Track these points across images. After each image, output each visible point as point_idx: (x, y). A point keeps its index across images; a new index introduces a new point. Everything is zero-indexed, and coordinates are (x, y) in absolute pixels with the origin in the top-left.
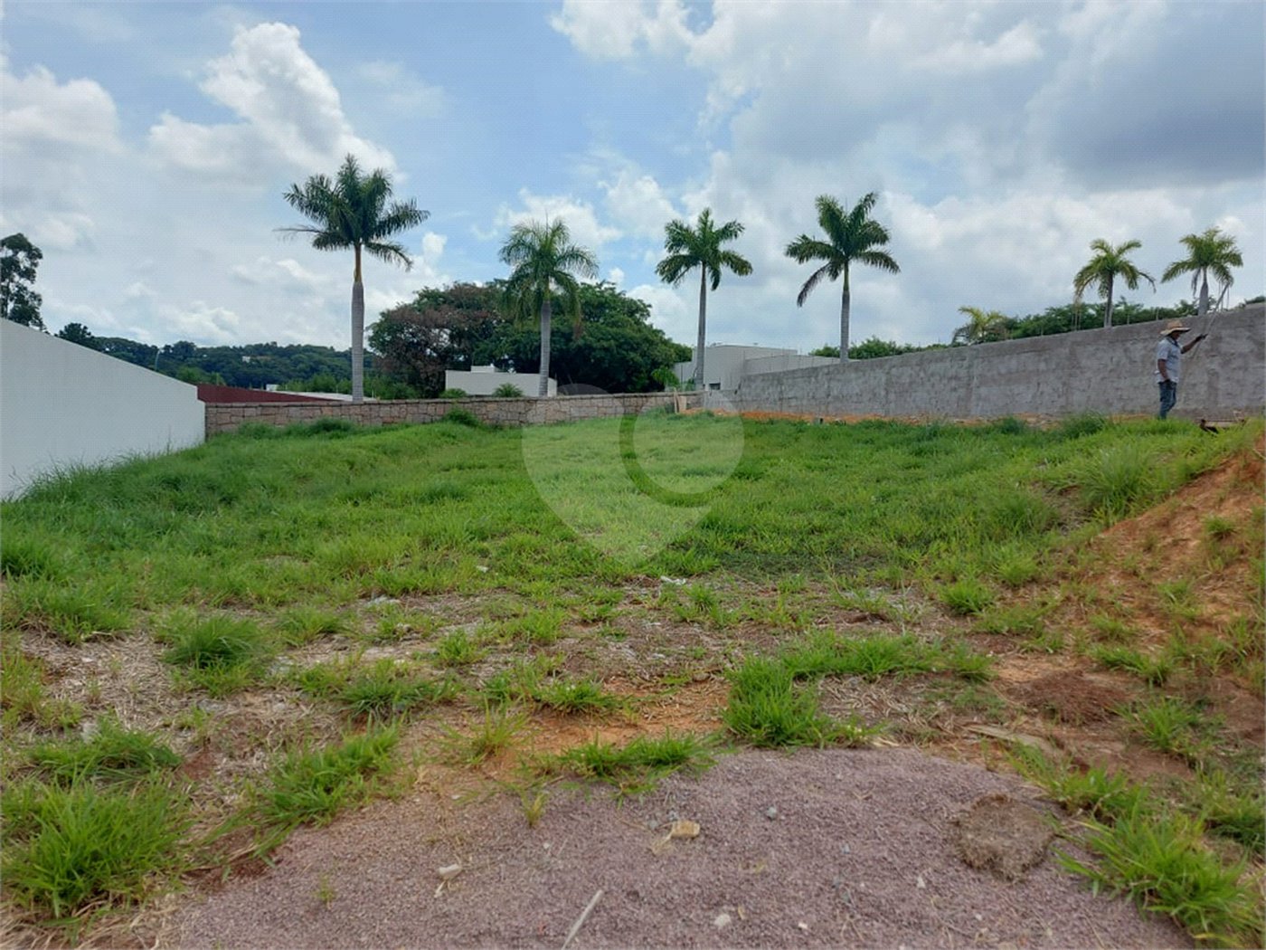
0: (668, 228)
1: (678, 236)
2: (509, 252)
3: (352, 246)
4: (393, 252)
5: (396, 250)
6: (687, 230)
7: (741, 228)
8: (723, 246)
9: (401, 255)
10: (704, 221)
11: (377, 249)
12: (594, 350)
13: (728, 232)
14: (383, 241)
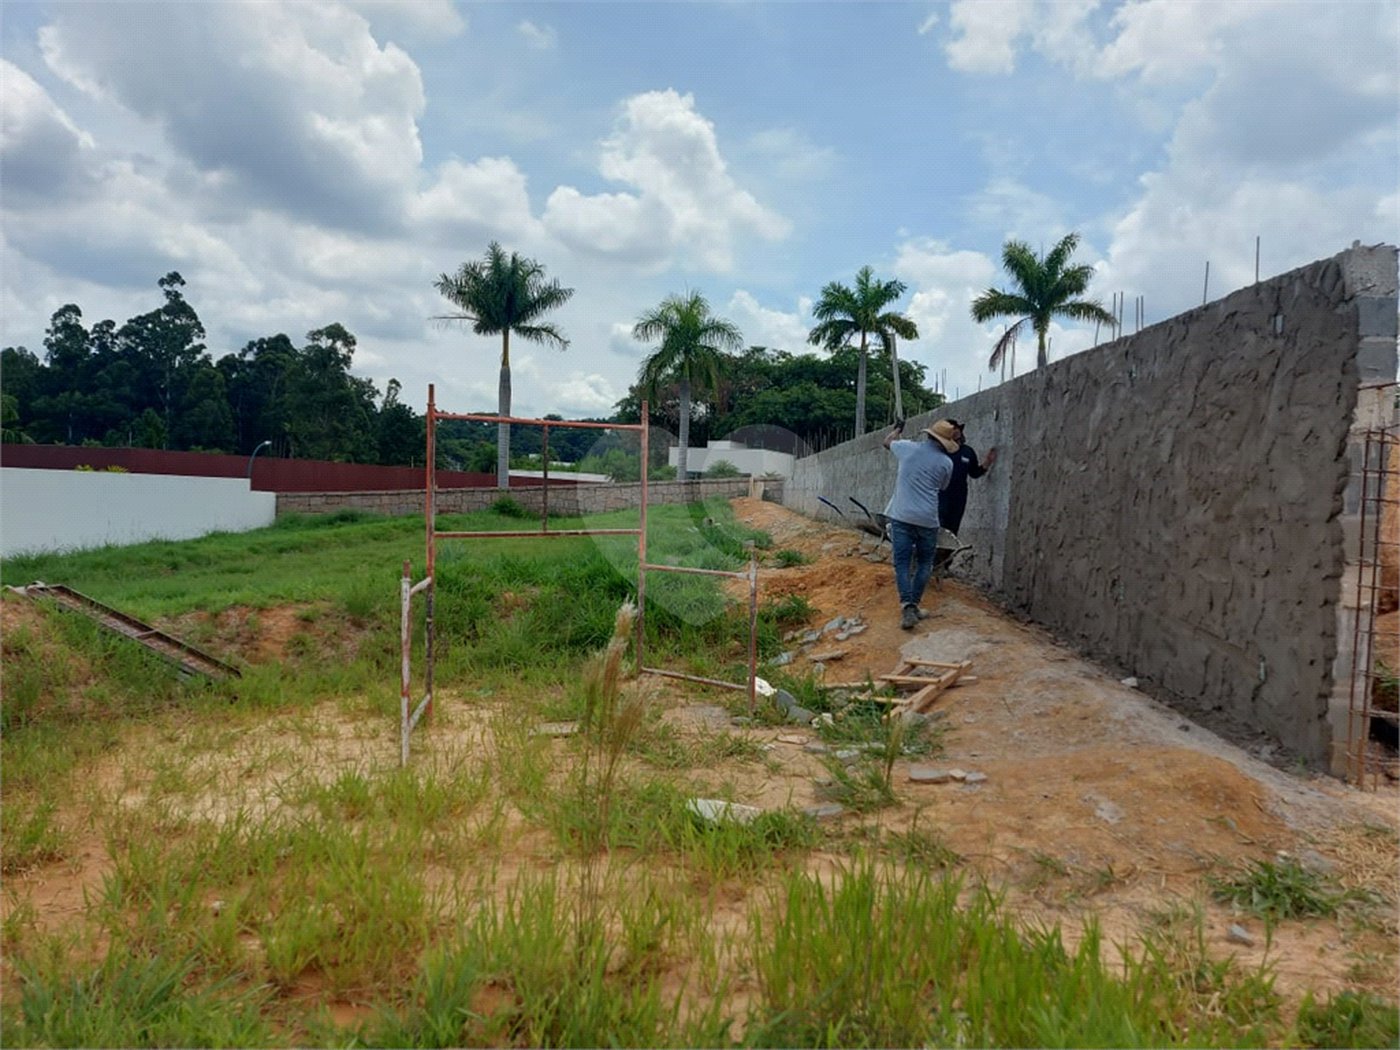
0: (826, 292)
1: (835, 299)
2: (645, 328)
3: (501, 331)
4: (544, 333)
5: (549, 331)
6: (844, 292)
7: (903, 288)
8: (886, 309)
9: (556, 336)
10: (863, 282)
11: (529, 332)
12: (834, 420)
13: (889, 292)
14: (535, 322)
